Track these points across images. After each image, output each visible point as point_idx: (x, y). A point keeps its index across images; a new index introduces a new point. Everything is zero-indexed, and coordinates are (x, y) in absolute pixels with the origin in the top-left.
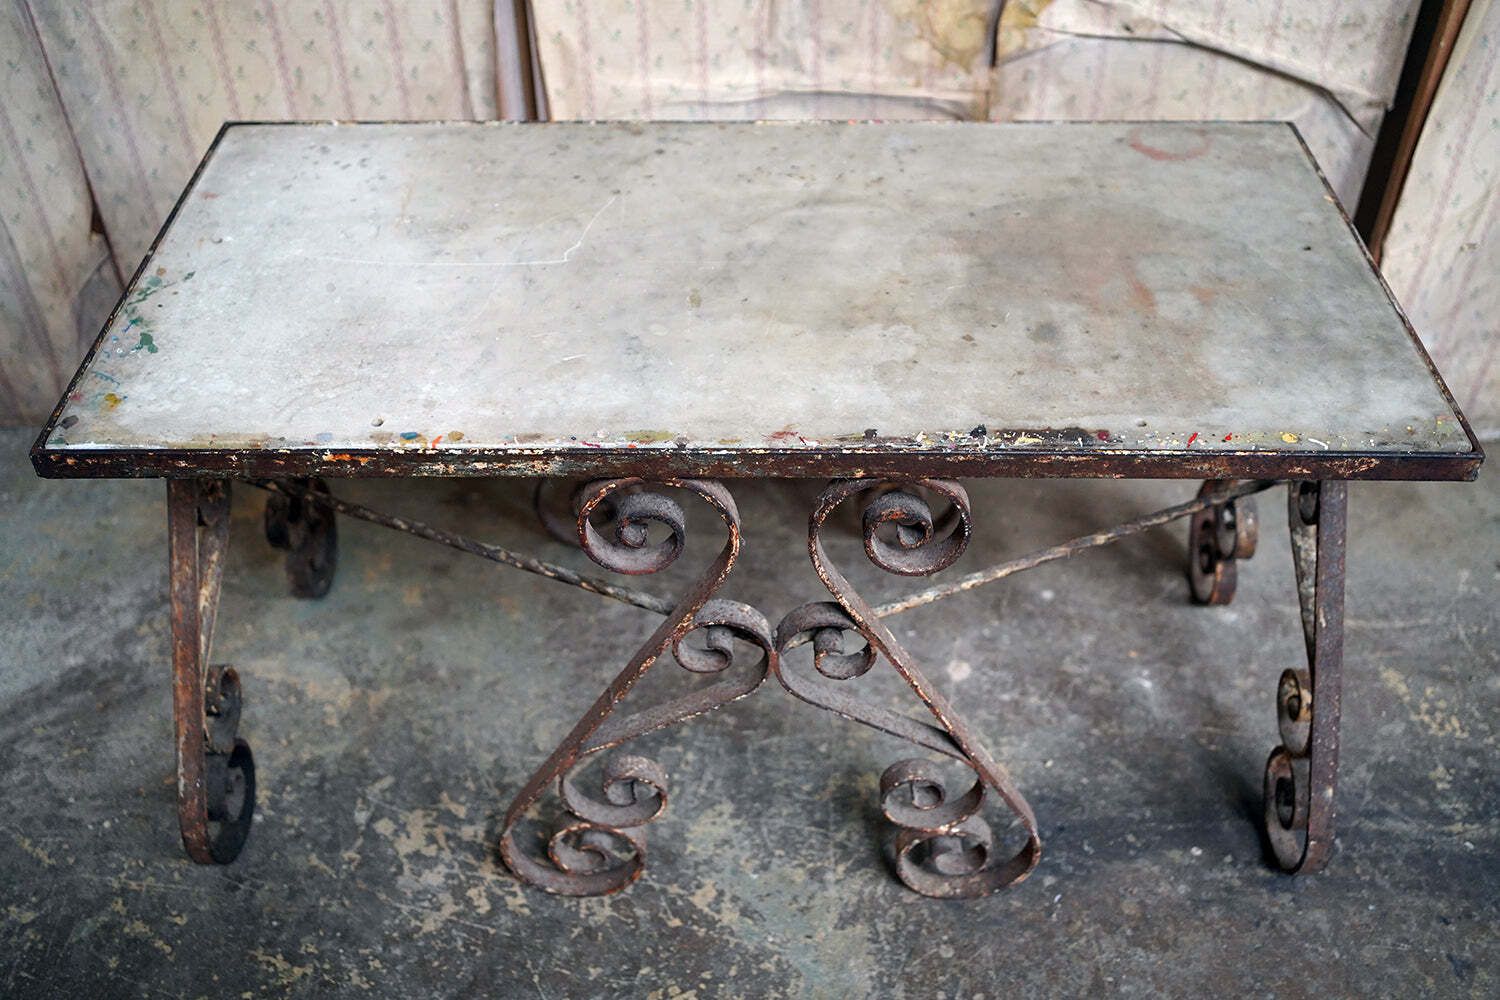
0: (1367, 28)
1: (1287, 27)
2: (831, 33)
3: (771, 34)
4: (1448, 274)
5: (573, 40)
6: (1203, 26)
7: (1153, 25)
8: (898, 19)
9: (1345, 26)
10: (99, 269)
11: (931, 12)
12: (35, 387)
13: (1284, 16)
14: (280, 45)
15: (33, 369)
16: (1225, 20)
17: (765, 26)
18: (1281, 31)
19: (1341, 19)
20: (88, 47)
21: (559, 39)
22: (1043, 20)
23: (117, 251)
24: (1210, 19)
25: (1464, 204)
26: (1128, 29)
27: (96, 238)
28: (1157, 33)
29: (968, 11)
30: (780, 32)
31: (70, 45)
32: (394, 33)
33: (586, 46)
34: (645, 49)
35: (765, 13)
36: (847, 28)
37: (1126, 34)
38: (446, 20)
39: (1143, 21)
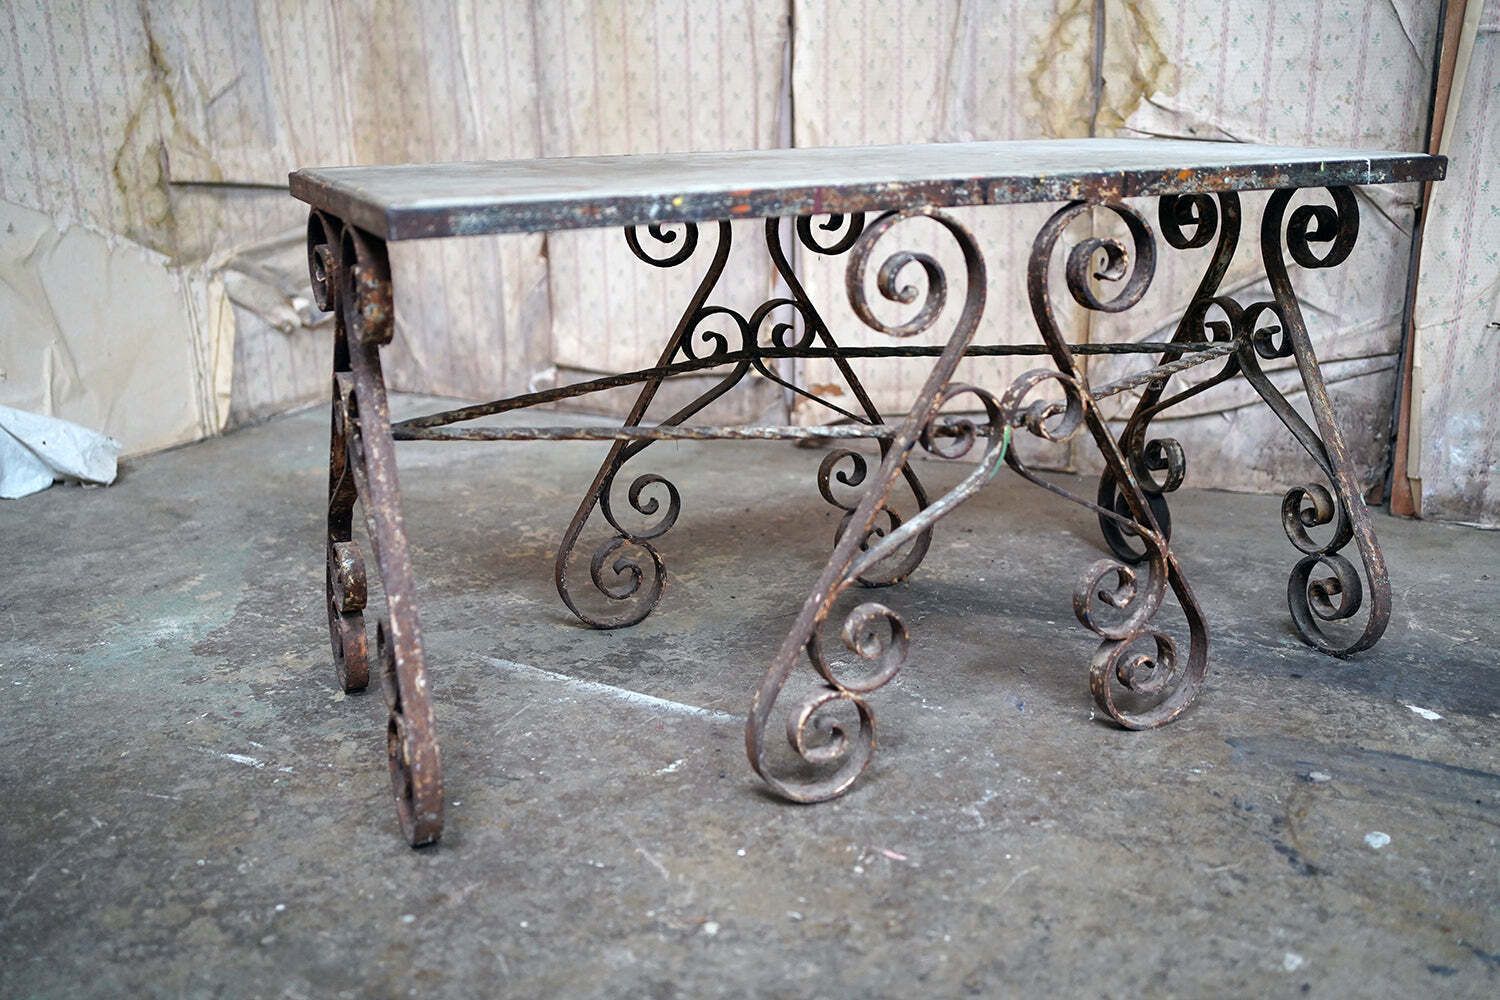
0: (1386, 139)
1: (1319, 135)
2: (983, 129)
3: (942, 127)
4: (1480, 351)
5: (820, 127)
6: (1251, 131)
7: (1210, 128)
8: (1029, 121)
9: (1367, 136)
10: (540, 284)
11: (1050, 115)
12: (491, 372)
13: (1315, 128)
14: (660, 132)
15: (493, 358)
16: (1269, 129)
17: (938, 122)
18: (1314, 138)
19: (1363, 130)
20: (563, 132)
21: (811, 126)
22: (1129, 122)
23: (554, 272)
24: (1256, 128)
25: (1481, 284)
26: (1192, 131)
27: (542, 260)
28: (1213, 135)
29: (1077, 116)
30: (948, 125)
31: (554, 130)
32: (722, 126)
33: (827, 131)
34: (863, 134)
35: (939, 113)
36: (994, 125)
37: (1191, 135)
38: (752, 117)
39: (1202, 125)
